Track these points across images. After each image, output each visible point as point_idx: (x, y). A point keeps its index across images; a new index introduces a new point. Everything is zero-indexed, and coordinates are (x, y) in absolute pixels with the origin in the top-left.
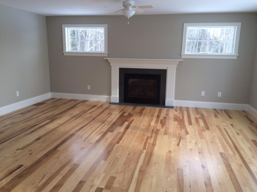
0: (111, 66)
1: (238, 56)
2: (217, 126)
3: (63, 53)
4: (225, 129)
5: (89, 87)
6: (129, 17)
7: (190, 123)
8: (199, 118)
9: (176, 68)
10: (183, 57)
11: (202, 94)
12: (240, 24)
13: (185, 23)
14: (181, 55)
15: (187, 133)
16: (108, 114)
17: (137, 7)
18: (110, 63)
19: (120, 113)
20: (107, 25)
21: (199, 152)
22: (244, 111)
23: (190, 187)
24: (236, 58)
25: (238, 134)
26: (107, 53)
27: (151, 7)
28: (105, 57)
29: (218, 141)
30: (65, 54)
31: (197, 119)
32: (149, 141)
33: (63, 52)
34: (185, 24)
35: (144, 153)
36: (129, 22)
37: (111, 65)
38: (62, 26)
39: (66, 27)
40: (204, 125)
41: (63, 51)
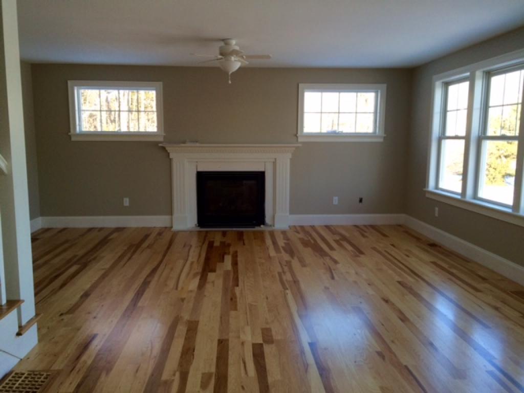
0: (171, 160)
1: (384, 138)
2: (372, 248)
3: (70, 137)
4: (386, 251)
5: (126, 202)
6: (230, 73)
7: (332, 248)
8: (340, 239)
9: (291, 159)
10: (300, 140)
11: (334, 201)
12: (384, 86)
13: (301, 83)
14: (297, 137)
15: (336, 262)
16: (184, 246)
17: (244, 57)
18: (169, 154)
19: (203, 243)
20: (161, 83)
21: (369, 284)
22: (400, 226)
23: (383, 325)
24: (381, 140)
25: (408, 256)
26: (163, 134)
27: (268, 57)
28: (161, 142)
29: (385, 267)
30: (73, 139)
31: (337, 241)
32: (284, 278)
33: (70, 134)
34: (300, 85)
35: (289, 295)
36: (231, 81)
37: (171, 157)
38: (67, 83)
39: (76, 86)
40: (353, 249)
41: (70, 132)
